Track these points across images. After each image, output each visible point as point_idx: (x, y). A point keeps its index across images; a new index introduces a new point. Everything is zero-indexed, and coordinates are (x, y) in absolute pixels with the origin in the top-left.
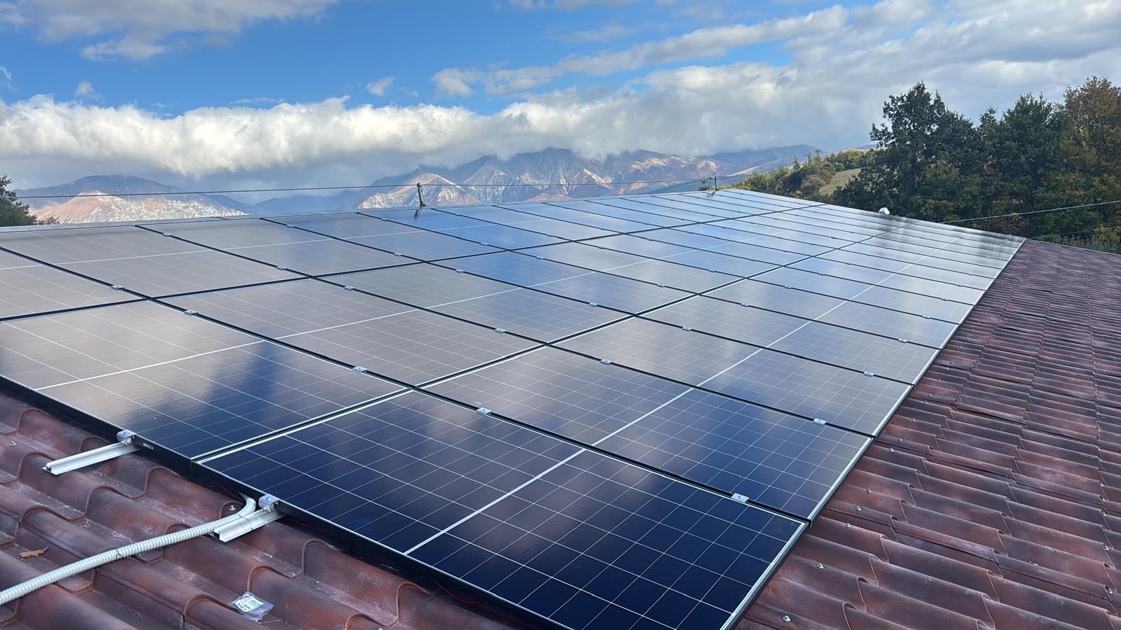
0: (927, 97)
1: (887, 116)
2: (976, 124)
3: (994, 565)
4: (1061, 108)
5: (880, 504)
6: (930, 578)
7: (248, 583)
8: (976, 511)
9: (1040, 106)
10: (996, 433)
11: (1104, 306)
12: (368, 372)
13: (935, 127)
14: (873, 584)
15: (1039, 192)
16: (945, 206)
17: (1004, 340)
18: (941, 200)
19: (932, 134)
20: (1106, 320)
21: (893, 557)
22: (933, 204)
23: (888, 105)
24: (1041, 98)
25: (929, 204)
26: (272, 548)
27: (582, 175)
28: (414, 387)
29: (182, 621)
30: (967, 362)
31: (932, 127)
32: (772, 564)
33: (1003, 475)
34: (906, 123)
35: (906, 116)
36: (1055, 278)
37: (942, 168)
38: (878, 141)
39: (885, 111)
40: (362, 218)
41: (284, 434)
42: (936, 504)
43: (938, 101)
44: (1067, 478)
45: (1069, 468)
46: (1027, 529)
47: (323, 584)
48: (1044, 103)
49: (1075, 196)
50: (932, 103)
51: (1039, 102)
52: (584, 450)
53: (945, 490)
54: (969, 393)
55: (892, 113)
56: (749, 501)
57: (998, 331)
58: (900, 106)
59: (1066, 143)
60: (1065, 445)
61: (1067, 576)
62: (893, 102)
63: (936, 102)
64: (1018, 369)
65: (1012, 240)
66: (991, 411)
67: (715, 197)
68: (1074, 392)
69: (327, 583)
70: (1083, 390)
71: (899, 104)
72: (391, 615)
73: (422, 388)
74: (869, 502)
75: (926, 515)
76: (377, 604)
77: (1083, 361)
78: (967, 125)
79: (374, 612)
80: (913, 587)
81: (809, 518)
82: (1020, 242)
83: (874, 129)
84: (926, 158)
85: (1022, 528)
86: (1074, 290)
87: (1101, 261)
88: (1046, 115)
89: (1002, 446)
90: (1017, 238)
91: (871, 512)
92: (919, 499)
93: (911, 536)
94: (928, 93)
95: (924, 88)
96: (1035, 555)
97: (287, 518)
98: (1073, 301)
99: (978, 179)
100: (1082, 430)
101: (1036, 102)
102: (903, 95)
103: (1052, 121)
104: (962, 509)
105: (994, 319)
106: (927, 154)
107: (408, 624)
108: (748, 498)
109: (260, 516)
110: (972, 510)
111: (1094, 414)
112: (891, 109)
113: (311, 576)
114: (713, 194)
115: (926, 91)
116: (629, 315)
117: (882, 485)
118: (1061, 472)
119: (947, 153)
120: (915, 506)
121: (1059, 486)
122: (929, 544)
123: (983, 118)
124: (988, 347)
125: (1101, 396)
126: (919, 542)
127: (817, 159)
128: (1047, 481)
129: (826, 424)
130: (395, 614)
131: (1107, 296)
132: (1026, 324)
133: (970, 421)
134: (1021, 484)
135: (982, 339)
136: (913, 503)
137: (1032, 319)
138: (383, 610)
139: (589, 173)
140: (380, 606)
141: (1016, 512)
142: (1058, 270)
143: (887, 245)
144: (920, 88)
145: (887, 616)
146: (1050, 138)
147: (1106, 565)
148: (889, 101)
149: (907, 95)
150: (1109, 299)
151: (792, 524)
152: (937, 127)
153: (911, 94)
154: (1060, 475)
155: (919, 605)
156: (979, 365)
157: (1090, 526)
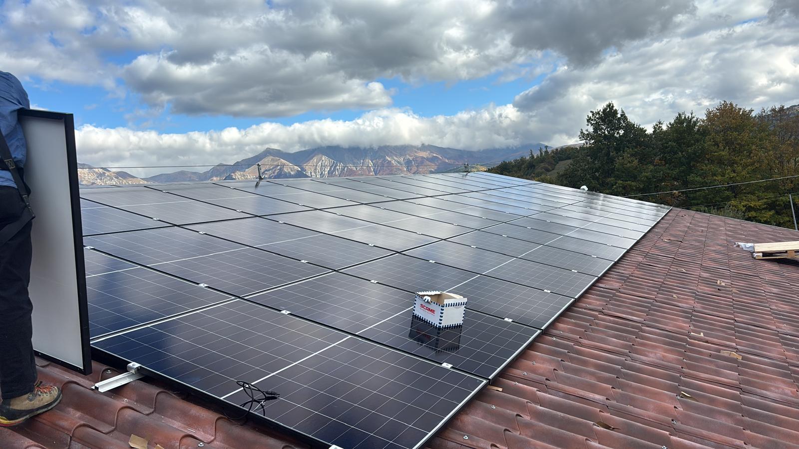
0: (616, 112)
1: (590, 125)
2: (650, 130)
3: (606, 408)
4: (703, 121)
5: (541, 371)
6: (562, 414)
7: (116, 417)
8: (601, 375)
9: (691, 120)
10: (624, 329)
11: (714, 251)
12: (209, 287)
13: (622, 132)
14: (527, 418)
15: (691, 177)
16: (630, 186)
17: (642, 272)
18: (627, 181)
19: (620, 136)
20: (714, 260)
21: (542, 402)
22: (621, 184)
23: (590, 117)
24: (692, 114)
25: (619, 184)
26: (134, 397)
27: (385, 160)
28: (239, 297)
29: (69, 440)
30: (616, 285)
31: (620, 132)
32: (460, 405)
33: (623, 354)
34: (602, 129)
35: (602, 125)
36: (686, 232)
37: (627, 160)
38: (585, 141)
39: (588, 121)
40: (216, 187)
41: (148, 326)
42: (576, 371)
43: (623, 115)
44: (664, 356)
45: (667, 351)
46: (630, 386)
47: (166, 418)
48: (693, 118)
49: (715, 180)
50: (619, 116)
51: (690, 117)
52: (350, 336)
53: (585, 363)
54: (613, 305)
55: (593, 122)
56: (452, 367)
57: (639, 266)
58: (597, 118)
59: (708, 144)
60: (667, 336)
61: (651, 414)
62: (593, 115)
63: (622, 115)
64: (648, 290)
65: (664, 208)
66: (624, 316)
67: (468, 177)
68: (680, 304)
69: (170, 418)
70: (687, 303)
71: (597, 116)
72: (210, 437)
73: (245, 298)
74: (534, 371)
75: (569, 378)
76: (201, 430)
77: (691, 286)
78: (643, 131)
79: (199, 434)
80: (552, 420)
81: (490, 378)
82: (668, 209)
83: (582, 132)
84: (617, 153)
85: (628, 385)
86: (696, 241)
87: (720, 223)
88: (695, 125)
89: (626, 337)
90: (666, 207)
91: (533, 376)
92: (566, 369)
93: (557, 391)
94: (616, 110)
95: (613, 106)
96: (632, 401)
97: (145, 377)
98: (695, 248)
99: (652, 167)
100: (681, 328)
101: (688, 117)
102: (599, 110)
103: (699, 130)
104: (592, 374)
105: (640, 259)
106: (617, 150)
107: (221, 442)
108: (452, 366)
109: (128, 376)
110: (599, 375)
111: (690, 318)
112: (592, 120)
113: (159, 413)
114: (466, 175)
115: (614, 108)
116: (395, 252)
117: (545, 361)
118: (660, 353)
119: (631, 149)
120: (563, 373)
121: (658, 361)
122: (567, 395)
123: (654, 127)
124: (632, 276)
125: (698, 307)
126: (561, 394)
127: (546, 152)
128: (651, 358)
129: (512, 321)
130: (213, 436)
131: (718, 245)
132: (660, 262)
133: (610, 322)
134: (633, 360)
135: (630, 271)
136: (563, 371)
137: (665, 259)
138: (205, 433)
139: (389, 159)
140: (203, 432)
141: (627, 376)
142: (689, 227)
143: (590, 212)
144: (610, 106)
145: (532, 437)
146: (698, 141)
147: (675, 407)
148: (591, 115)
149: (602, 111)
150: (719, 247)
151: (478, 381)
152: (623, 132)
153: (605, 110)
154: (659, 355)
155: (551, 430)
156: (623, 287)
157: (670, 384)
